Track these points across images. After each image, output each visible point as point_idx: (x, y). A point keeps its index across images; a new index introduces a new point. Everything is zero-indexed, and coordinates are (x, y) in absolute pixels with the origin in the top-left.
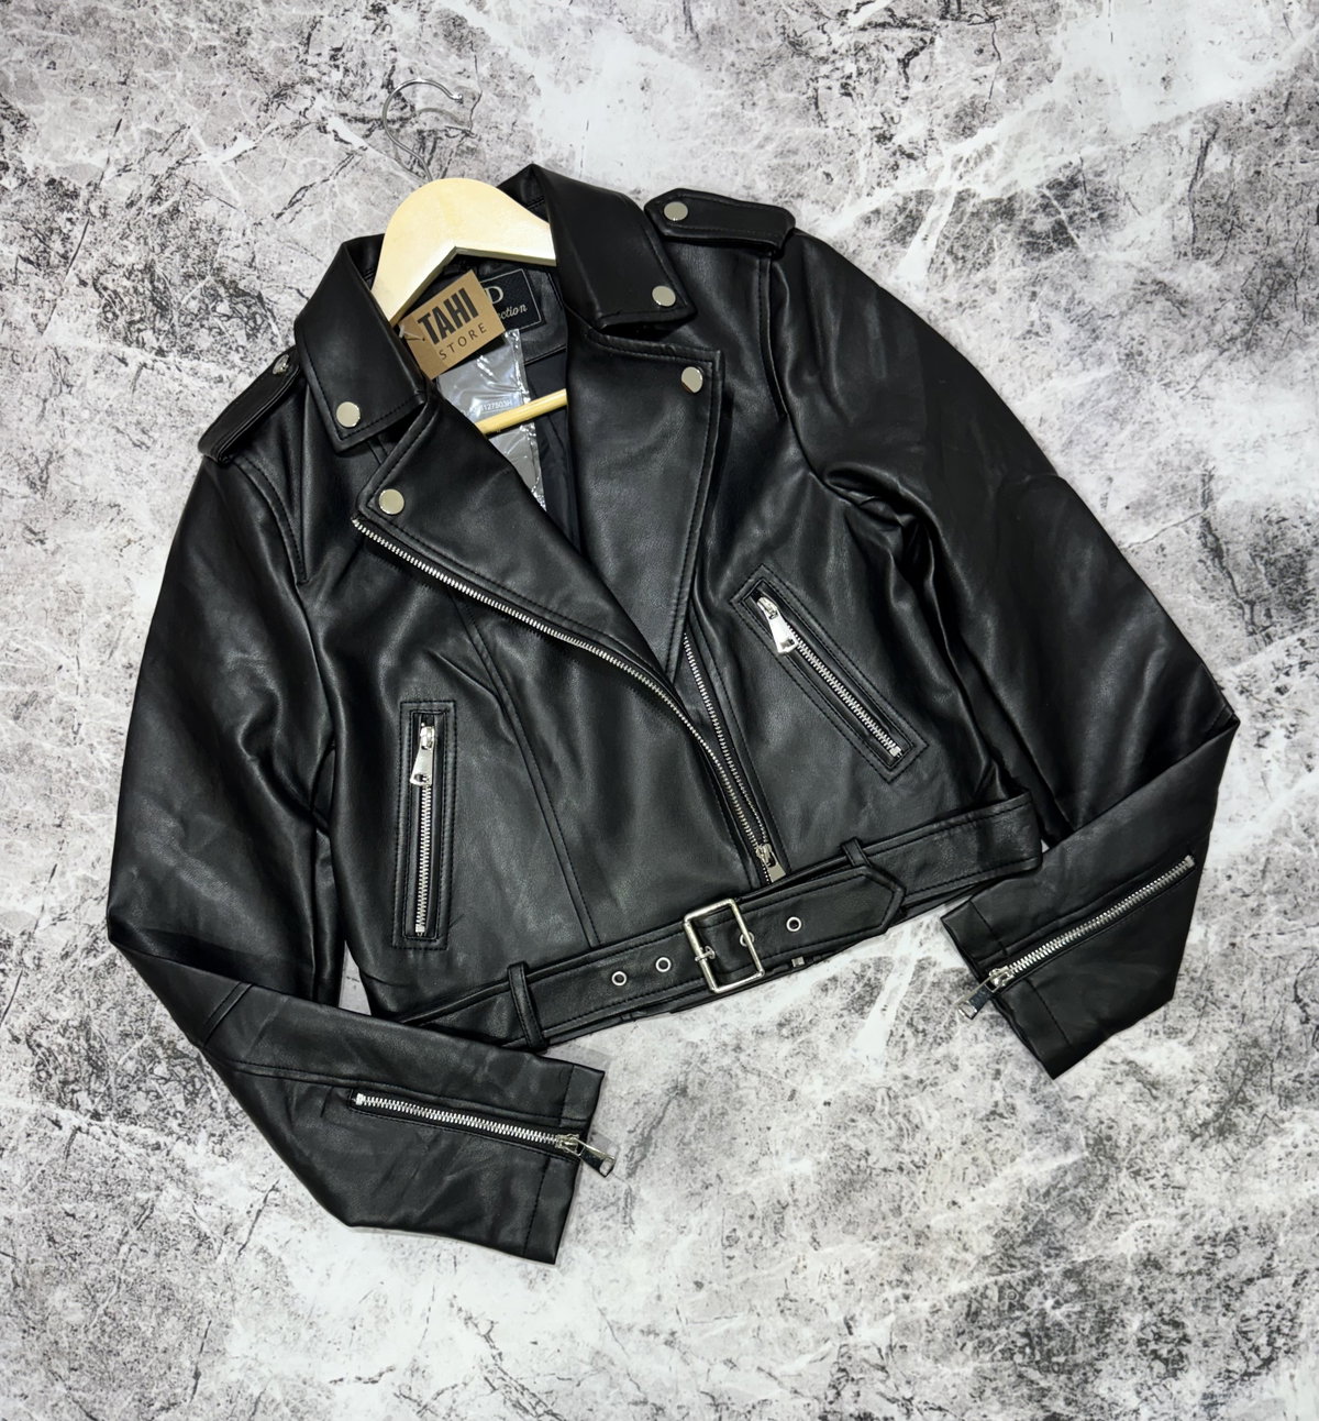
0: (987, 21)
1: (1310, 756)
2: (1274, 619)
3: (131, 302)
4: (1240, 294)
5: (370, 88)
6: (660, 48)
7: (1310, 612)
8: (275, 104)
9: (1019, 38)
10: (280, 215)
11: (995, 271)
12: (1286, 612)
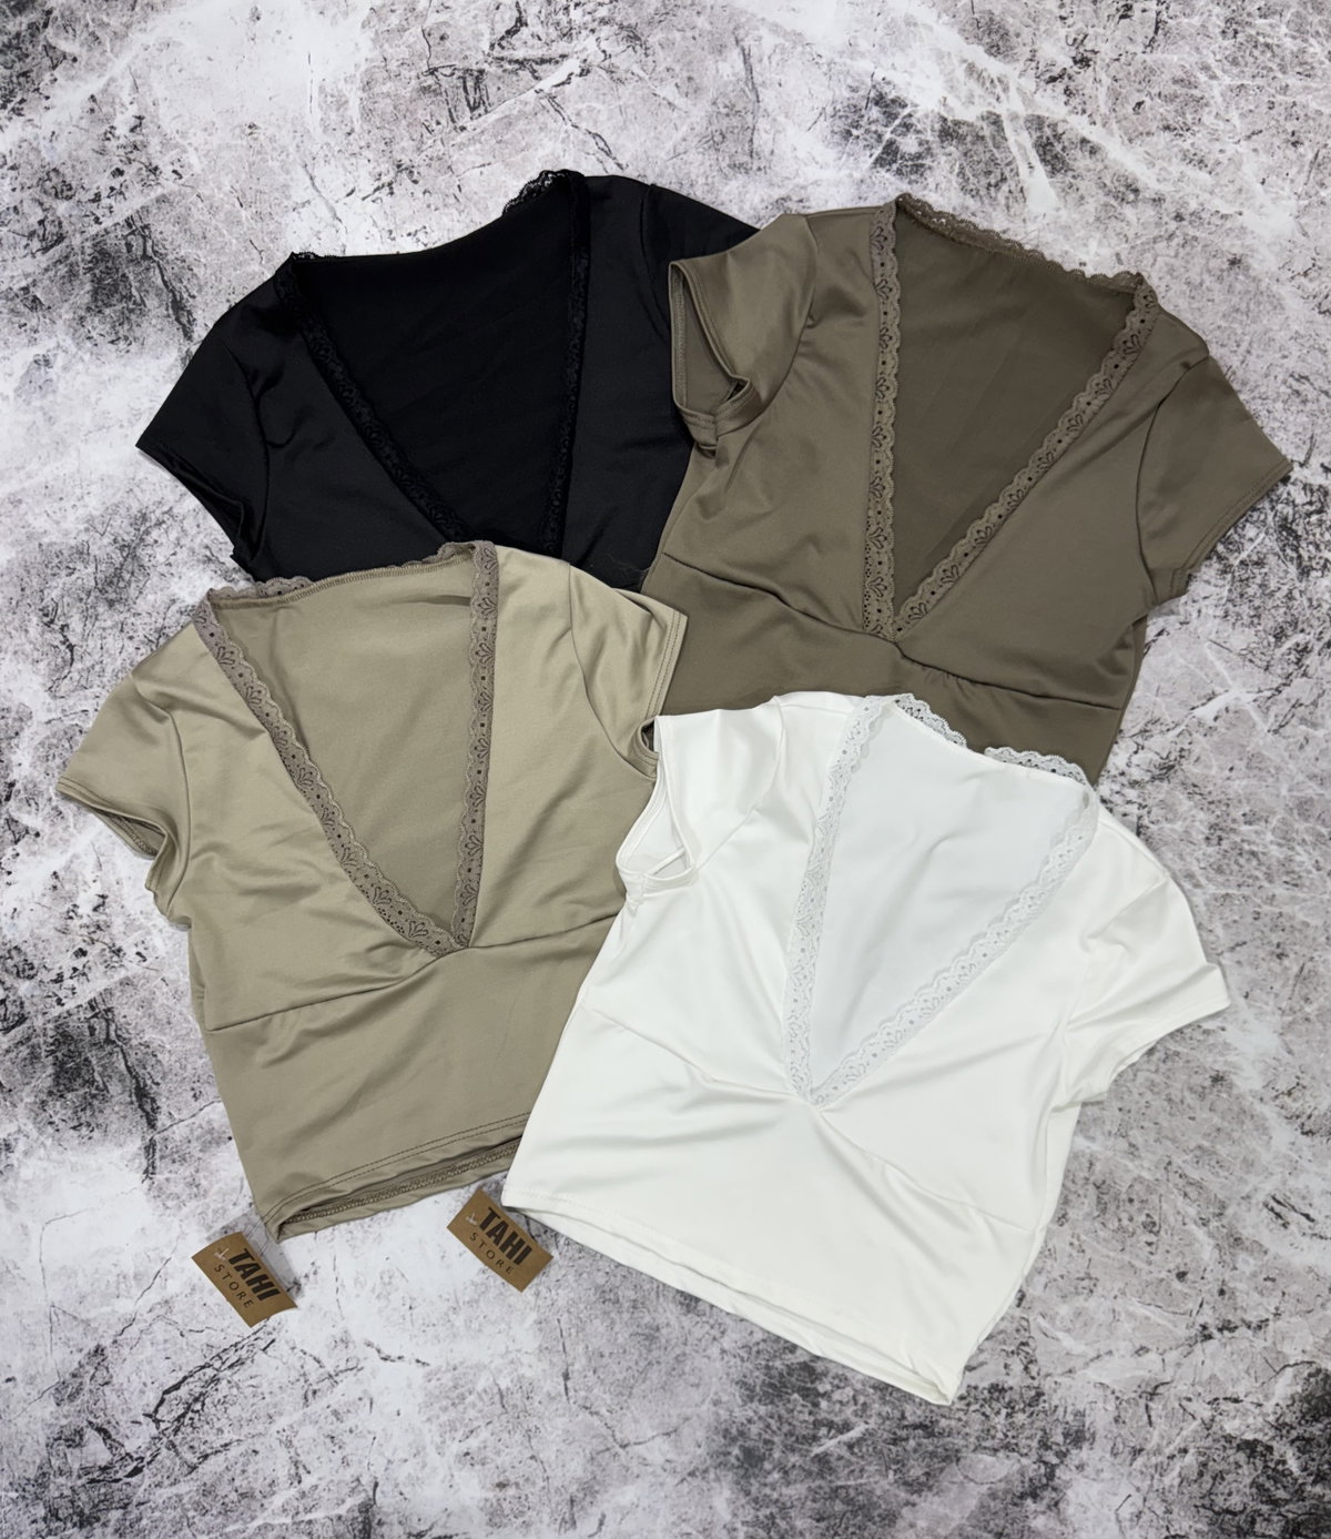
1: (92, 110)
2: (123, 242)
3: (1322, 535)
4: (151, 571)
7: (88, 251)
10: (1160, 634)
12: (112, 250)
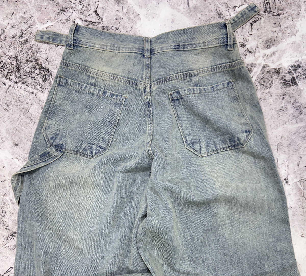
0: (278, 15)
5: (90, 12)
6: (179, 11)
8: (61, 13)
9: (287, 21)
11: (272, 90)
